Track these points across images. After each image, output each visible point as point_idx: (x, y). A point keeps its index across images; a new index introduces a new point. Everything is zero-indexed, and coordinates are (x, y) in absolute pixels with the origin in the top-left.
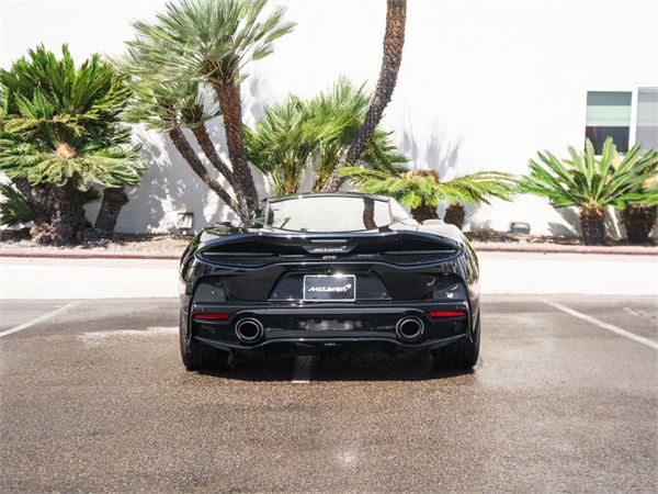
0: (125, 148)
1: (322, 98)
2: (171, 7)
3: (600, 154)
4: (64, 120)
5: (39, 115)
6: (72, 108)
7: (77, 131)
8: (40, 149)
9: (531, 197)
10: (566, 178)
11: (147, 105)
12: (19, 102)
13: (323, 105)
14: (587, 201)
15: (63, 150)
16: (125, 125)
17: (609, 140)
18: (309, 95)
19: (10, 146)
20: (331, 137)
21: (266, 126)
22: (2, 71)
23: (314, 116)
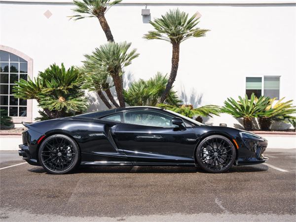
0: (82, 98)
1: (152, 80)
2: (97, 49)
3: (250, 99)
4: (61, 89)
5: (53, 87)
6: (64, 84)
7: (66, 92)
8: (53, 99)
9: (226, 114)
10: (238, 107)
11: (90, 83)
12: (47, 83)
13: (152, 82)
14: (245, 115)
15: (61, 99)
16: (83, 90)
17: (253, 94)
18: (147, 79)
19: (43, 98)
20: (154, 93)
21: (131, 90)
22: (41, 72)
23: (149, 86)
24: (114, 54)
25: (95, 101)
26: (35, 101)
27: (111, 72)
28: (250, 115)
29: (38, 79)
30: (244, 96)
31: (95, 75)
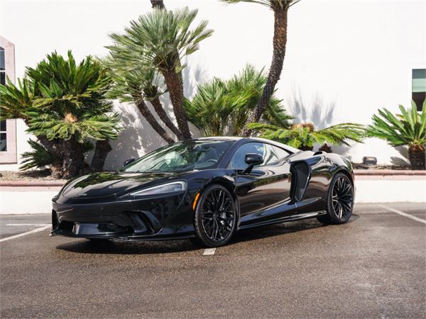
0: (109, 114)
1: (236, 79)
2: (133, 23)
3: (421, 110)
4: (69, 99)
5: (53, 95)
6: (74, 91)
7: (78, 105)
8: (55, 118)
9: (375, 140)
10: (398, 127)
11: (122, 88)
12: (41, 88)
13: (236, 84)
14: (413, 141)
15: (69, 118)
16: (109, 101)
18: (226, 78)
19: (35, 116)
20: (242, 104)
21: (199, 99)
22: (31, 69)
23: (230, 91)
24: (165, 31)
25: (133, 120)
26: (20, 123)
27: (162, 66)
28: (422, 139)
29: (25, 81)
30: (409, 104)
31: (130, 71)
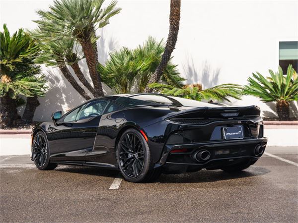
0: (38, 76)
1: (140, 48)
3: (286, 74)
4: (4, 63)
6: (8, 57)
7: (11, 68)
10: (268, 86)
11: (48, 54)
13: (141, 52)
14: (279, 98)
15: (4, 79)
16: (37, 65)
17: (290, 66)
18: (133, 48)
21: (111, 64)
23: (136, 58)
24: (82, 9)
25: (58, 81)
27: (80, 37)
28: (287, 97)
30: (277, 69)
31: (54, 41)
